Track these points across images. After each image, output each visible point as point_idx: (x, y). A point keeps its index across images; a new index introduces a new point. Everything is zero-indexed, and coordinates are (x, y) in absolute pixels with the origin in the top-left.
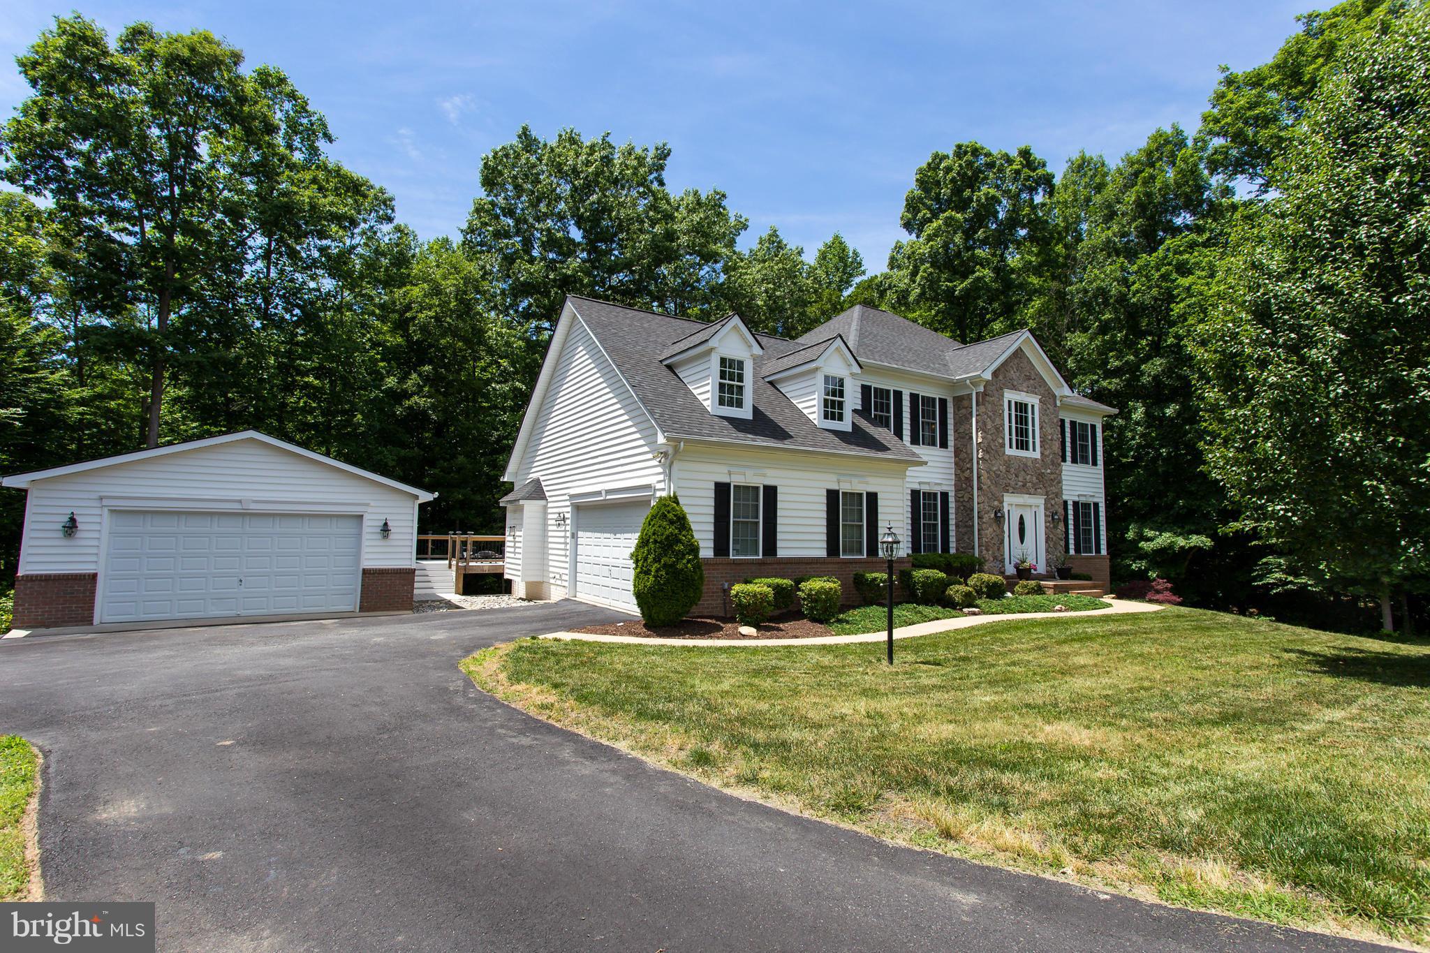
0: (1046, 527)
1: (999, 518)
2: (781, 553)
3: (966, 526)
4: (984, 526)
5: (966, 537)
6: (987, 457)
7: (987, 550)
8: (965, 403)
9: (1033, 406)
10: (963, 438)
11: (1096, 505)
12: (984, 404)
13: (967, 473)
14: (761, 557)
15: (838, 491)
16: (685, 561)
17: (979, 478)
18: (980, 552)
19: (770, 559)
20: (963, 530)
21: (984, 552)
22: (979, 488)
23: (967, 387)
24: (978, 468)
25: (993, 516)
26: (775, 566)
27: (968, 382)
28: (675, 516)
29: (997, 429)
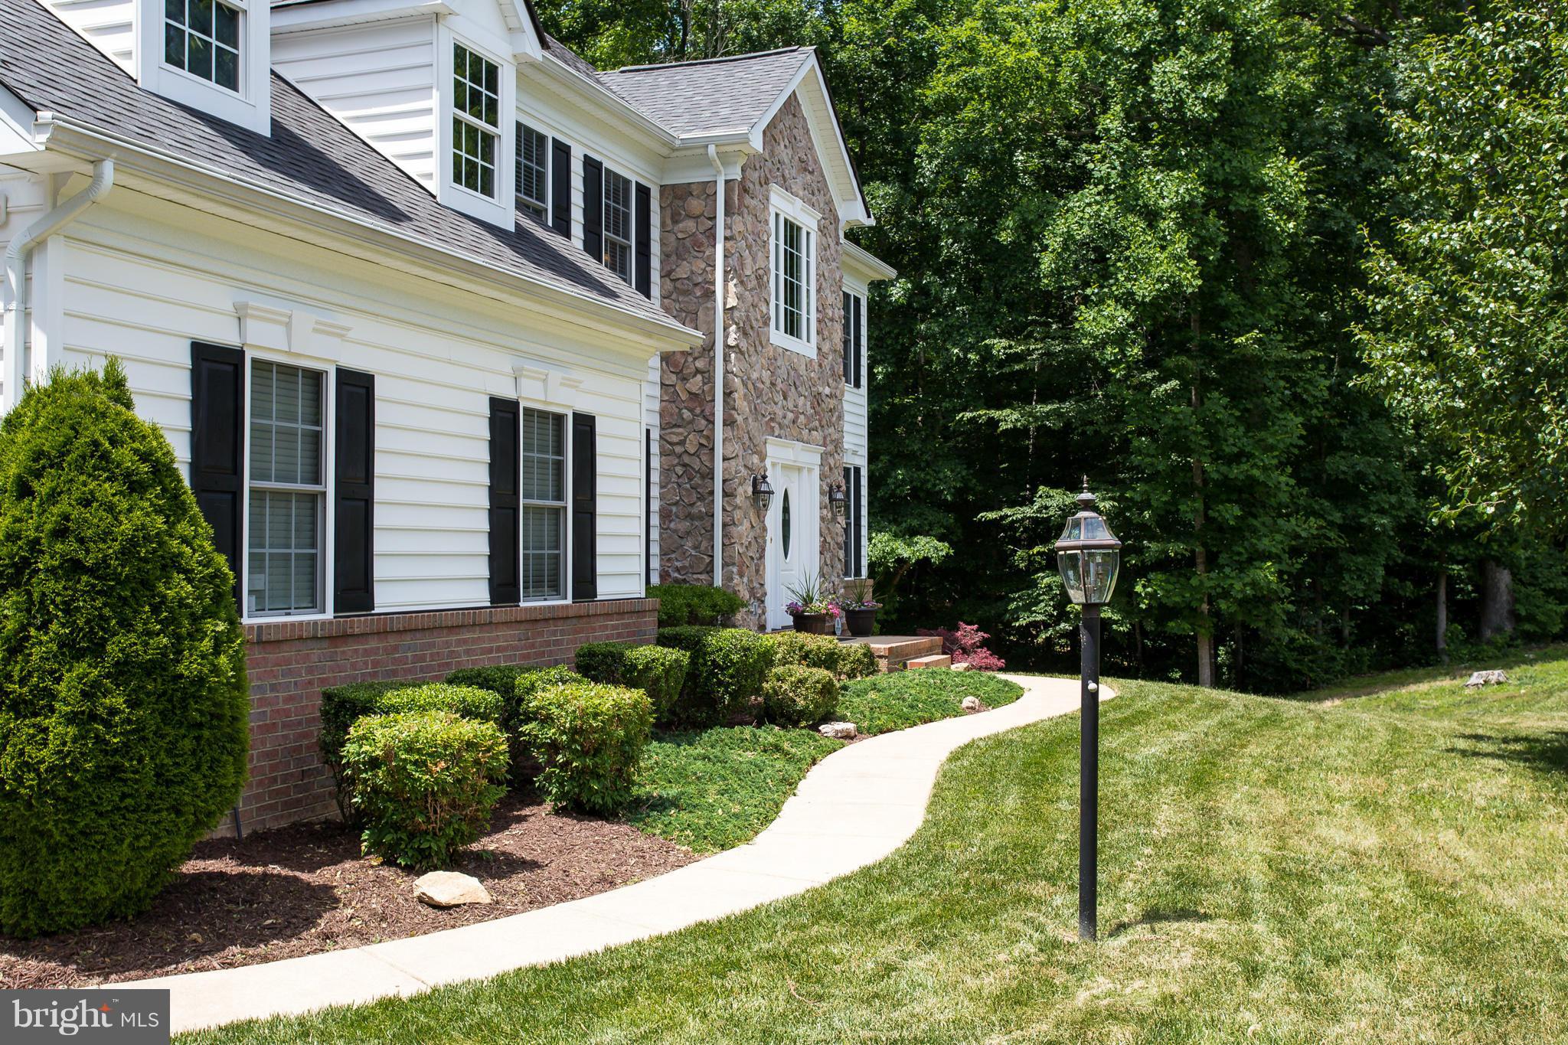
0: (822, 519)
1: (760, 495)
2: (387, 598)
3: (690, 517)
4: (738, 514)
5: (688, 545)
6: (744, 345)
7: (741, 576)
8: (695, 205)
9: (808, 233)
10: (686, 293)
11: (857, 470)
12: (740, 214)
13: (696, 384)
14: (329, 614)
15: (516, 404)
16: (206, 645)
17: (728, 394)
18: (728, 578)
19: (358, 622)
20: (683, 526)
21: (737, 580)
22: (729, 422)
23: (705, 161)
24: (726, 372)
25: (750, 490)
26: (373, 643)
27: (712, 149)
28: (145, 457)
29: (759, 278)
